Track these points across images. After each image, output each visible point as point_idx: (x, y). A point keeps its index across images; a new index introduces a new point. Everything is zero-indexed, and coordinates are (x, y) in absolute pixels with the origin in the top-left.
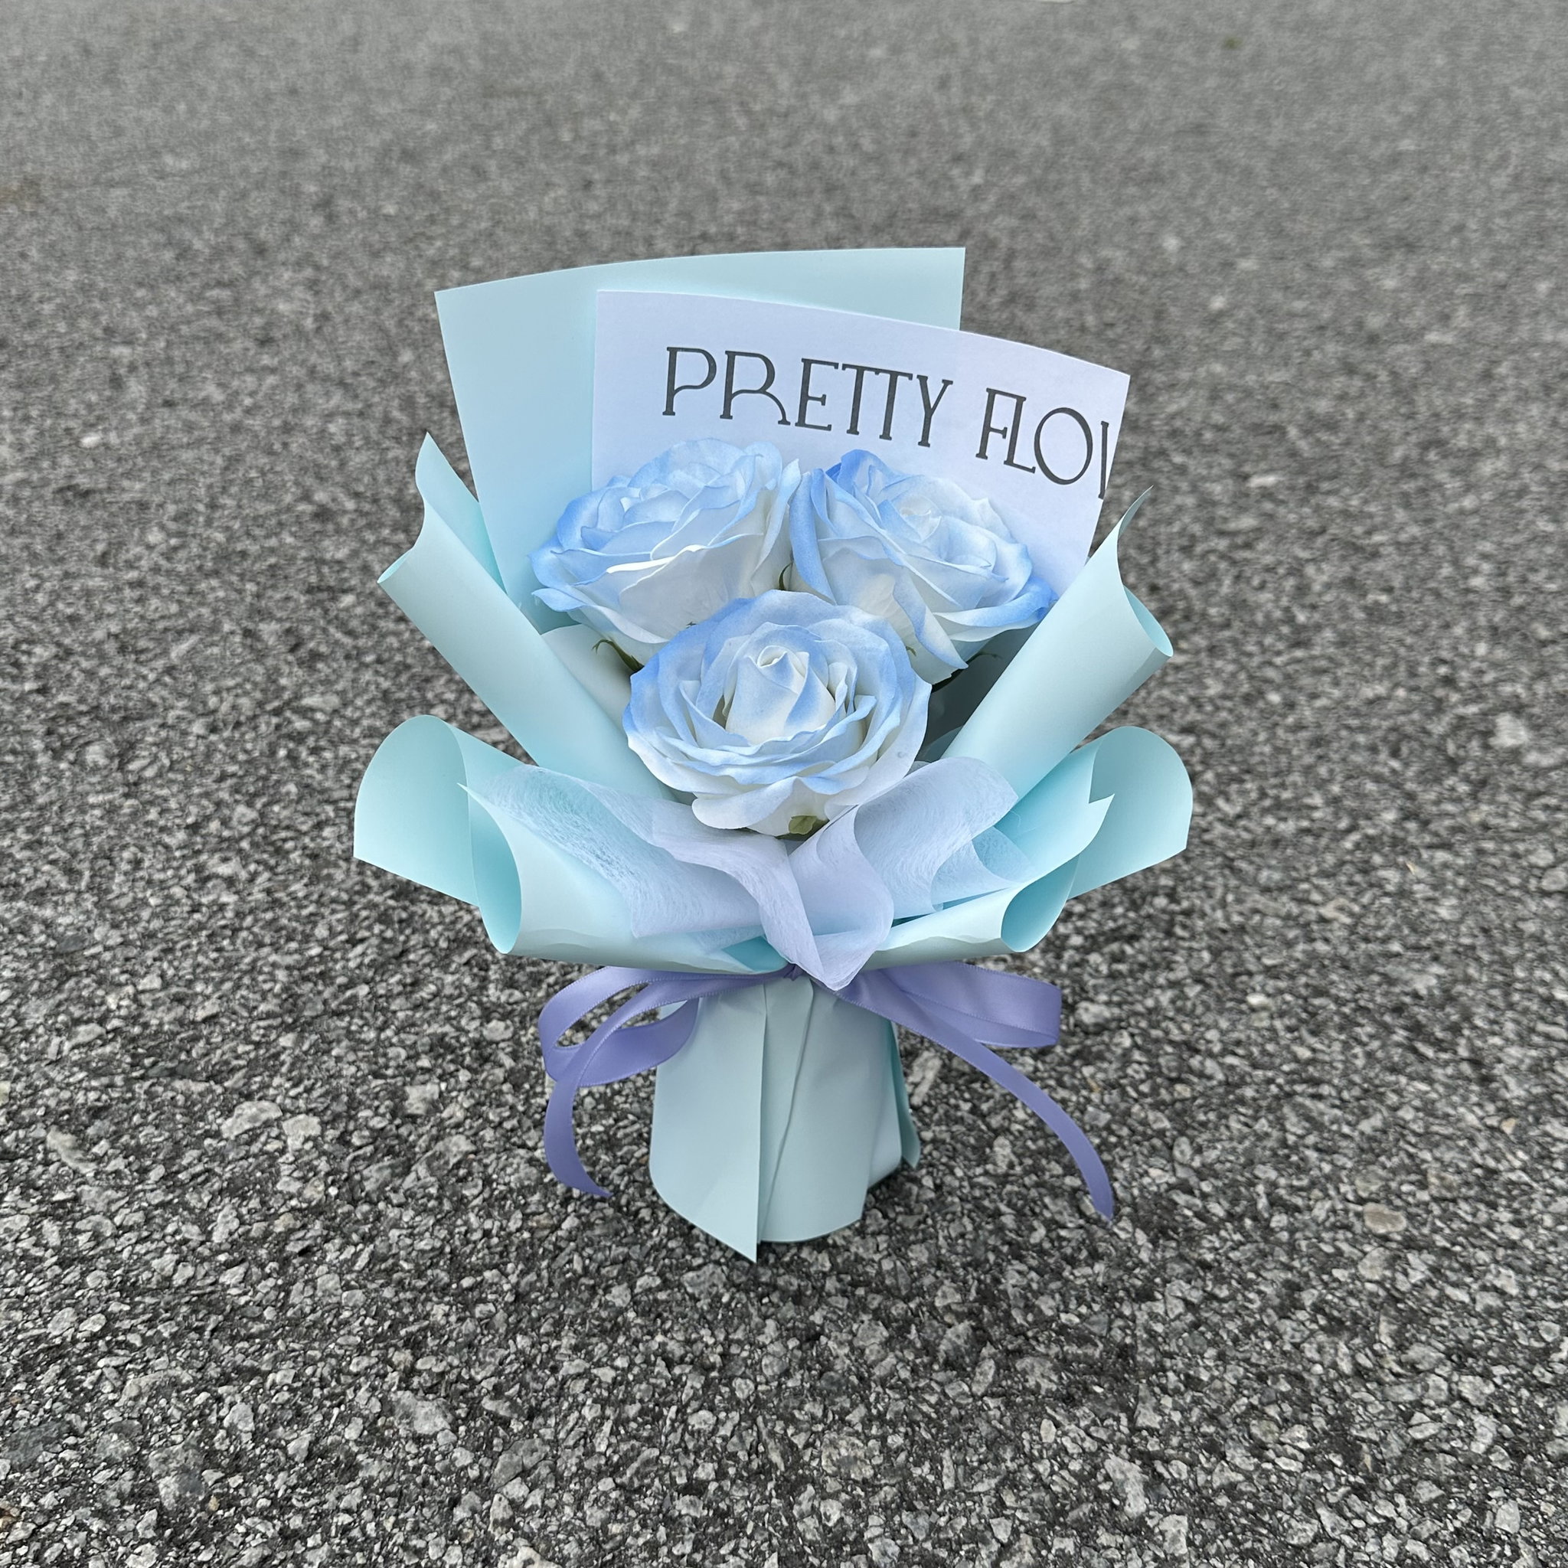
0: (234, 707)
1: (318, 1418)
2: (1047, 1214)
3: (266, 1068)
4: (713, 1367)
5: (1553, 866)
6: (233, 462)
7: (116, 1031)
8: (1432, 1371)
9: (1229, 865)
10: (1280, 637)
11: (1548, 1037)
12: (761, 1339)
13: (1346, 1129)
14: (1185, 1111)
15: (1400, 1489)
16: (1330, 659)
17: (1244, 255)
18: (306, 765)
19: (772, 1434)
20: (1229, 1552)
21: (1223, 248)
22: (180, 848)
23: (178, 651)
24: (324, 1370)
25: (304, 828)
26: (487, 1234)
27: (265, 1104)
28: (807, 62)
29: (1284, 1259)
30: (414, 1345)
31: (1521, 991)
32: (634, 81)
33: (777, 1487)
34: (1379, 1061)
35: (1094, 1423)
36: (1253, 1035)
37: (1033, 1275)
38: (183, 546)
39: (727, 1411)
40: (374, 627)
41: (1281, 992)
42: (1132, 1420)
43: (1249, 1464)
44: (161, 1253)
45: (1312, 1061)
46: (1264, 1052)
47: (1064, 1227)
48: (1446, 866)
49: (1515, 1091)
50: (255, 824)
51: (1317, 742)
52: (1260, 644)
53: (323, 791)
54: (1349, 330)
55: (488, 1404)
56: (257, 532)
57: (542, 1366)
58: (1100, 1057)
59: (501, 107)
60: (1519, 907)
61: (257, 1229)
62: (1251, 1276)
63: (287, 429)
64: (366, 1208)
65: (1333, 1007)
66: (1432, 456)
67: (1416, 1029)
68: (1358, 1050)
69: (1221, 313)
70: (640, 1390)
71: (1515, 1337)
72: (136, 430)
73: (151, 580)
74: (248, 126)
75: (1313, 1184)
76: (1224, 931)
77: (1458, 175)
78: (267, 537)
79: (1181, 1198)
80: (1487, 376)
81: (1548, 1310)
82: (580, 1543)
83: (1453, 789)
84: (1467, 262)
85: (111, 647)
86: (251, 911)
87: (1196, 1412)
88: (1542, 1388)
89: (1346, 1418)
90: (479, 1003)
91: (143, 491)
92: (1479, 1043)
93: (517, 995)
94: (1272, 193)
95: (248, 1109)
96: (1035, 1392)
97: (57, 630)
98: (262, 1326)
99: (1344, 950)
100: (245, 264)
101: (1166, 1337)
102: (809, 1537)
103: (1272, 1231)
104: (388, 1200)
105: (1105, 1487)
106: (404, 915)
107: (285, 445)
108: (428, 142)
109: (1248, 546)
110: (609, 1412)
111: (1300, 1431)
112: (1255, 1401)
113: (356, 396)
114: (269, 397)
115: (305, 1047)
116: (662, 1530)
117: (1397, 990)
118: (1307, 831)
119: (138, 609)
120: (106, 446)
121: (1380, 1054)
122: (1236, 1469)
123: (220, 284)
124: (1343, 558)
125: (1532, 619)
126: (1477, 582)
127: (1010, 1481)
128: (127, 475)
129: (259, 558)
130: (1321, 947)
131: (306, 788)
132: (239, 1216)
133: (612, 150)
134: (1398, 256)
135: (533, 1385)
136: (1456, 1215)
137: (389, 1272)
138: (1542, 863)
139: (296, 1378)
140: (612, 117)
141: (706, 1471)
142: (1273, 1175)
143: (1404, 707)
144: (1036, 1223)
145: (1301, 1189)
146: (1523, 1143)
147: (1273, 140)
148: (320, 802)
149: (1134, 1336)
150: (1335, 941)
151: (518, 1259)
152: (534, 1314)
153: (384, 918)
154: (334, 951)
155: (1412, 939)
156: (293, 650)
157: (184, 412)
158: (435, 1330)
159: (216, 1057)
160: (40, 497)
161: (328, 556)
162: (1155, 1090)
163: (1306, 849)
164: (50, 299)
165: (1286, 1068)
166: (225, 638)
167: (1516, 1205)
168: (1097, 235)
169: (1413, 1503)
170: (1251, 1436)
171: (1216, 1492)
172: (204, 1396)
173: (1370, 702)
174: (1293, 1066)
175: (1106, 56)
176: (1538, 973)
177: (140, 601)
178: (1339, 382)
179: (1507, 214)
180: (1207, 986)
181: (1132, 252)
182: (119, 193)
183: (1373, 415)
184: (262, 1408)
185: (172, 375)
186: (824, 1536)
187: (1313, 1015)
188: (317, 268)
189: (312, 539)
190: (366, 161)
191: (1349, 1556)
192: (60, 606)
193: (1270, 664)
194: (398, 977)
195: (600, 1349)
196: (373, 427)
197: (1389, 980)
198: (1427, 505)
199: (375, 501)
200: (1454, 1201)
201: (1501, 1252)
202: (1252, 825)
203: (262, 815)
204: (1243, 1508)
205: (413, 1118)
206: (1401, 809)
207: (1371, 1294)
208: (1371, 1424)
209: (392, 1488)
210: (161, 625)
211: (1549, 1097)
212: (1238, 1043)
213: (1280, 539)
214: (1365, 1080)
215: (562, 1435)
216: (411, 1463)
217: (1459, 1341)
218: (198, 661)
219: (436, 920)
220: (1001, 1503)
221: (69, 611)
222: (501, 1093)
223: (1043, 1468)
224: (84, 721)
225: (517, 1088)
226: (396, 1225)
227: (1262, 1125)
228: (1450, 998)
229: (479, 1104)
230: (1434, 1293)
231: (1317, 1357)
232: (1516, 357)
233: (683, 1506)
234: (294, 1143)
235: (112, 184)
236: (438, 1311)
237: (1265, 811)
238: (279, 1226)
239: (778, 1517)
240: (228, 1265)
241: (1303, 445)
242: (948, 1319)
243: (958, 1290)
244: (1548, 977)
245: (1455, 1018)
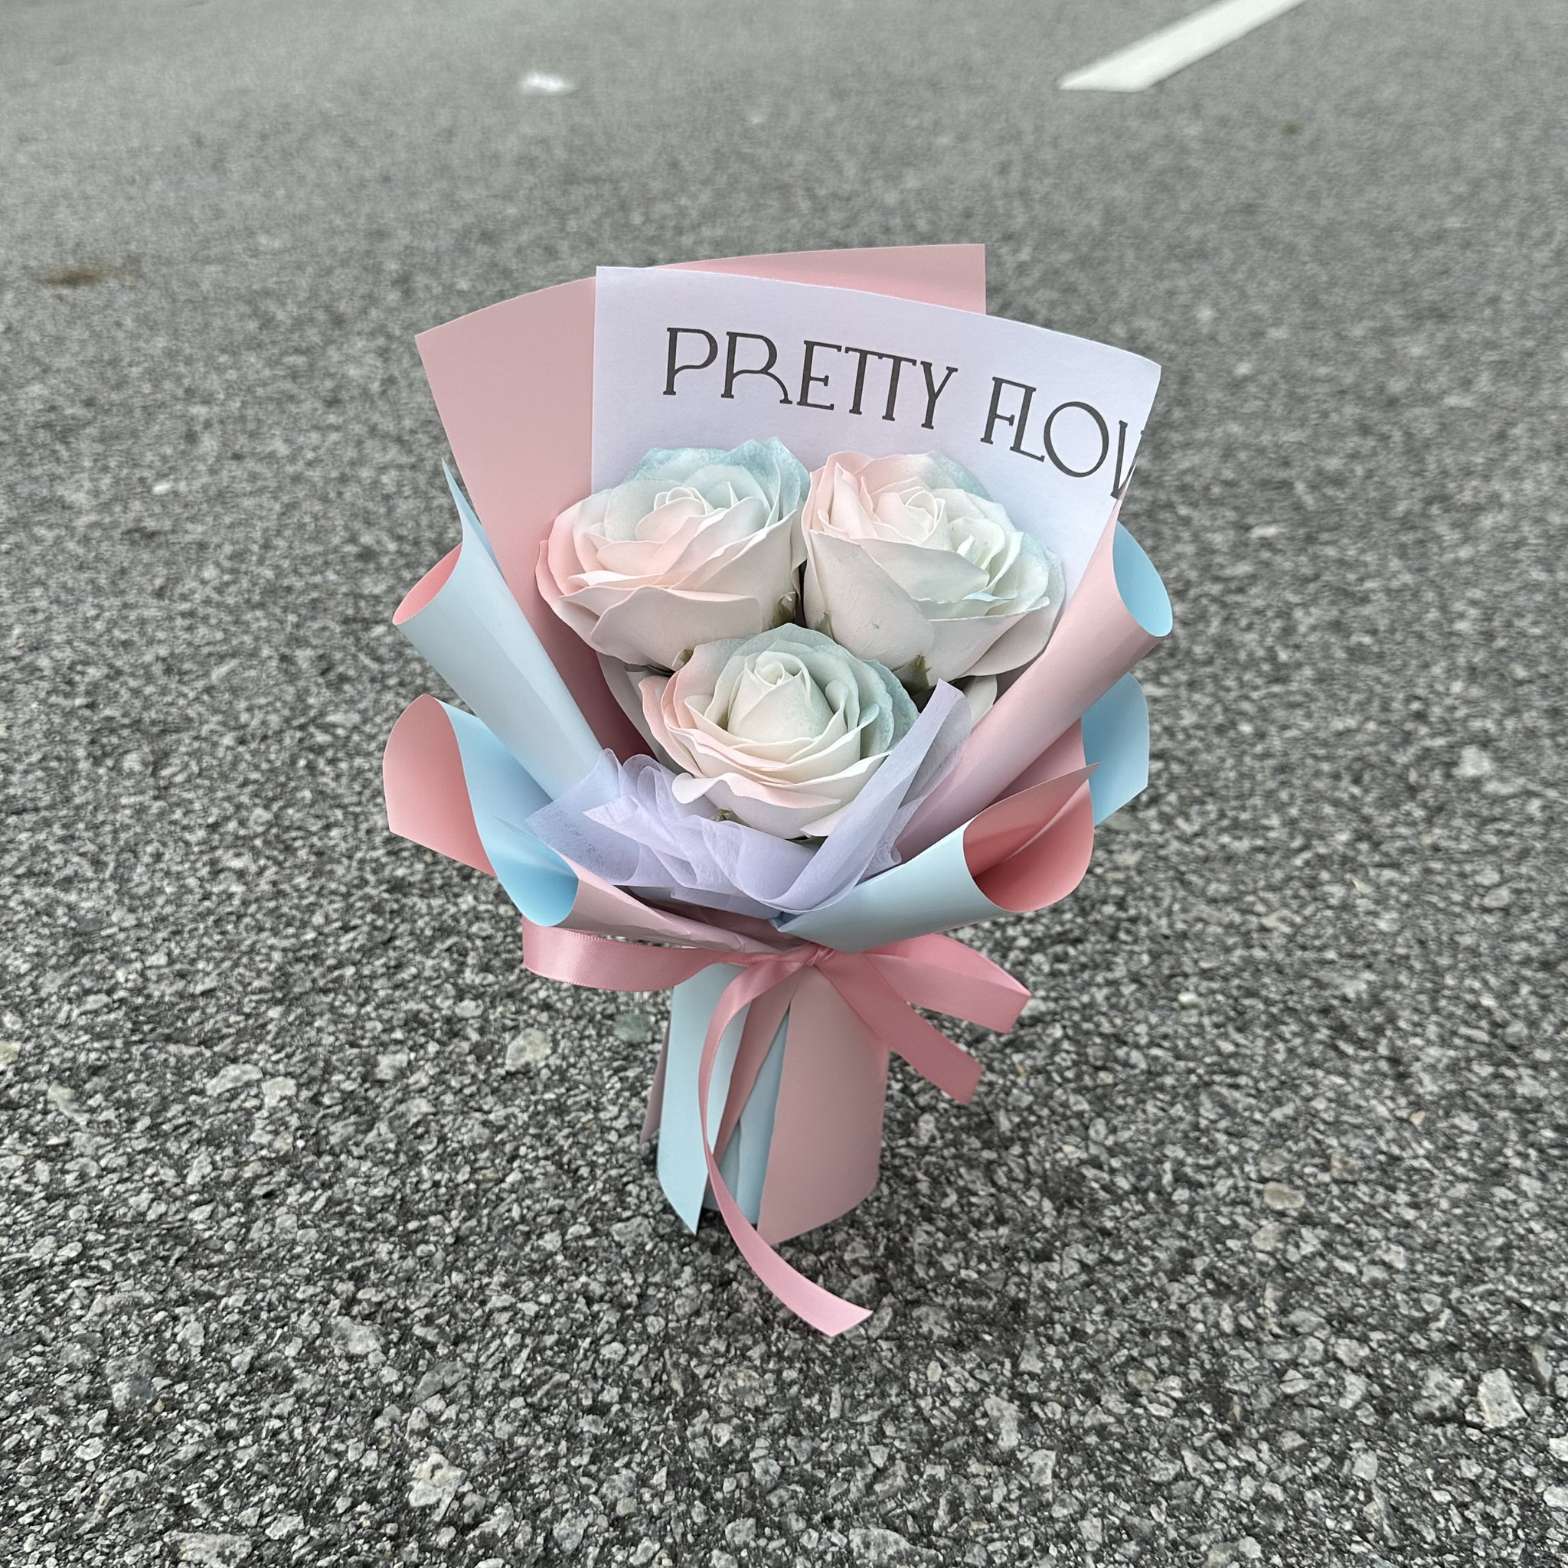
0: (264, 723)
1: (262, 1337)
2: (961, 1183)
3: (253, 1036)
4: (629, 1306)
5: (1498, 885)
6: (290, 508)
7: (122, 1001)
8: (1311, 1334)
9: (1180, 878)
10: (1260, 673)
11: (1469, 1039)
12: (677, 1283)
13: (1258, 1116)
14: (1105, 1096)
15: (1265, 1437)
16: (1307, 695)
17: (1277, 323)
18: (323, 774)
19: (676, 1365)
20: (1091, 1485)
21: (1257, 318)
22: (198, 844)
23: (218, 673)
24: (273, 1296)
25: (314, 829)
26: (436, 1185)
27: (248, 1067)
28: (875, 150)
29: (1181, 1228)
30: (358, 1278)
31: (1449, 998)
32: (708, 169)
33: (674, 1412)
34: (1299, 1056)
35: (979, 1366)
36: (1181, 1030)
37: (940, 1235)
38: (234, 582)
39: (637, 1344)
40: (400, 654)
41: (1213, 992)
42: (1015, 1365)
43: (1121, 1409)
44: (138, 1191)
45: (1234, 1055)
46: (1189, 1045)
47: (975, 1194)
48: (1391, 883)
49: (1429, 1086)
50: (270, 825)
51: (1282, 769)
52: (1240, 680)
53: (336, 797)
54: (1369, 394)
55: (418, 1330)
56: (304, 570)
57: (472, 1299)
58: (1032, 1046)
59: (578, 193)
60: (1458, 921)
61: (227, 1174)
62: (1147, 1243)
63: (343, 479)
64: (328, 1158)
65: (1261, 1006)
66: (1435, 510)
67: (1341, 1029)
68: (1280, 1046)
69: (1246, 379)
70: (559, 1323)
71: (1396, 1306)
72: (205, 479)
73: (201, 611)
74: (340, 209)
75: (1218, 1164)
76: (1166, 937)
77: (1499, 250)
78: (313, 574)
79: (1089, 1172)
80: (1501, 437)
81: (1433, 1284)
82: (487, 1452)
83: (1409, 814)
84: (1496, 331)
85: (157, 669)
86: (257, 900)
87: (1078, 1360)
88: (1416, 1353)
89: (1222, 1373)
90: (455, 985)
91: (204, 533)
92: (1399, 1043)
93: (491, 978)
94: (1312, 268)
95: (232, 1071)
96: (928, 1337)
97: (111, 654)
98: (222, 1257)
99: (1280, 956)
100: (323, 334)
101: (1059, 1294)
102: (698, 1454)
103: (1173, 1204)
104: (349, 1153)
105: (982, 1422)
106: (395, 906)
107: (340, 494)
108: (507, 225)
109: (1241, 590)
110: (528, 1341)
111: (1174, 1382)
112: (1135, 1353)
113: (411, 451)
114: (331, 451)
115: (291, 1018)
116: (563, 1444)
117: (1327, 993)
118: (1261, 849)
119: (187, 636)
120: (176, 493)
121: (1301, 1050)
122: (1109, 1412)
123: (297, 351)
124: (1333, 603)
125: (1512, 660)
126: (1461, 626)
127: (893, 1414)
128: (192, 519)
129: (303, 592)
130: (1258, 953)
131: (320, 794)
132: (213, 1163)
133: (679, 231)
134: (1429, 325)
135: (462, 1315)
136: (1354, 1196)
137: (342, 1215)
138: (1486, 882)
139: (247, 1302)
140: (683, 201)
141: (610, 1394)
142: (1181, 1154)
143: (1371, 739)
144: (949, 1190)
145: (1207, 1167)
146: (1429, 1134)
147: (1320, 219)
148: (331, 807)
149: (1028, 1292)
150: (1272, 948)
151: (462, 1207)
152: (471, 1255)
153: (377, 909)
154: (327, 936)
155: (1348, 948)
156: (324, 673)
157: (250, 464)
158: (378, 1266)
159: (208, 1026)
160: (110, 538)
161: (366, 592)
162: (1079, 1076)
163: (1257, 865)
164: (138, 364)
165: (1208, 1060)
166: (263, 662)
167: (1414, 1189)
168: (1133, 307)
169: (1276, 1449)
170: (1127, 1384)
171: (1087, 1432)
172: (162, 1314)
173: (1340, 734)
174: (1215, 1058)
175: (1168, 141)
176: (1468, 982)
177: (190, 629)
178: (1352, 442)
179: (1544, 287)
180: (1143, 986)
181: (1166, 322)
182: (213, 269)
183: (1382, 472)
184: (213, 1327)
185: (244, 431)
186: (712, 1456)
187: (1241, 1014)
188: (390, 337)
189: (354, 577)
190: (446, 241)
191: (1207, 1494)
192: (116, 633)
193: (1247, 698)
194: (383, 960)
195: (527, 1286)
196: (422, 479)
197: (1320, 984)
198: (1423, 555)
199: (416, 543)
200: (1354, 1183)
201: (1393, 1231)
202: (1207, 843)
203: (277, 816)
204: (1111, 1447)
205: (381, 1083)
206: (1355, 831)
207: (1262, 1263)
208: (1244, 1378)
209: (321, 1399)
210: (205, 650)
211: (1462, 1094)
212: (1165, 1037)
213: (1274, 584)
214: (1283, 1073)
215: (482, 1359)
216: (342, 1379)
217: (1341, 1308)
218: (235, 681)
219: (424, 910)
220: (882, 1433)
221: (124, 637)
222: (465, 1063)
223: (925, 1403)
224: (125, 732)
225: (480, 1059)
226: (354, 1175)
227: (1178, 1110)
228: (1377, 1001)
229: (444, 1072)
230: (1322, 1264)
231: (1200, 1317)
232: (1534, 419)
233: (586, 1425)
234: (270, 1101)
235: (207, 261)
236: (383, 1249)
237: (1222, 831)
238: (248, 1173)
239: (672, 1437)
240: (198, 1204)
241: (1309, 501)
242: (854, 1271)
243: (867, 1246)
244: (1477, 985)
245: (1379, 1019)
